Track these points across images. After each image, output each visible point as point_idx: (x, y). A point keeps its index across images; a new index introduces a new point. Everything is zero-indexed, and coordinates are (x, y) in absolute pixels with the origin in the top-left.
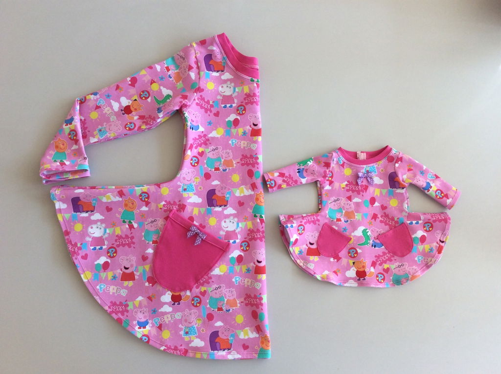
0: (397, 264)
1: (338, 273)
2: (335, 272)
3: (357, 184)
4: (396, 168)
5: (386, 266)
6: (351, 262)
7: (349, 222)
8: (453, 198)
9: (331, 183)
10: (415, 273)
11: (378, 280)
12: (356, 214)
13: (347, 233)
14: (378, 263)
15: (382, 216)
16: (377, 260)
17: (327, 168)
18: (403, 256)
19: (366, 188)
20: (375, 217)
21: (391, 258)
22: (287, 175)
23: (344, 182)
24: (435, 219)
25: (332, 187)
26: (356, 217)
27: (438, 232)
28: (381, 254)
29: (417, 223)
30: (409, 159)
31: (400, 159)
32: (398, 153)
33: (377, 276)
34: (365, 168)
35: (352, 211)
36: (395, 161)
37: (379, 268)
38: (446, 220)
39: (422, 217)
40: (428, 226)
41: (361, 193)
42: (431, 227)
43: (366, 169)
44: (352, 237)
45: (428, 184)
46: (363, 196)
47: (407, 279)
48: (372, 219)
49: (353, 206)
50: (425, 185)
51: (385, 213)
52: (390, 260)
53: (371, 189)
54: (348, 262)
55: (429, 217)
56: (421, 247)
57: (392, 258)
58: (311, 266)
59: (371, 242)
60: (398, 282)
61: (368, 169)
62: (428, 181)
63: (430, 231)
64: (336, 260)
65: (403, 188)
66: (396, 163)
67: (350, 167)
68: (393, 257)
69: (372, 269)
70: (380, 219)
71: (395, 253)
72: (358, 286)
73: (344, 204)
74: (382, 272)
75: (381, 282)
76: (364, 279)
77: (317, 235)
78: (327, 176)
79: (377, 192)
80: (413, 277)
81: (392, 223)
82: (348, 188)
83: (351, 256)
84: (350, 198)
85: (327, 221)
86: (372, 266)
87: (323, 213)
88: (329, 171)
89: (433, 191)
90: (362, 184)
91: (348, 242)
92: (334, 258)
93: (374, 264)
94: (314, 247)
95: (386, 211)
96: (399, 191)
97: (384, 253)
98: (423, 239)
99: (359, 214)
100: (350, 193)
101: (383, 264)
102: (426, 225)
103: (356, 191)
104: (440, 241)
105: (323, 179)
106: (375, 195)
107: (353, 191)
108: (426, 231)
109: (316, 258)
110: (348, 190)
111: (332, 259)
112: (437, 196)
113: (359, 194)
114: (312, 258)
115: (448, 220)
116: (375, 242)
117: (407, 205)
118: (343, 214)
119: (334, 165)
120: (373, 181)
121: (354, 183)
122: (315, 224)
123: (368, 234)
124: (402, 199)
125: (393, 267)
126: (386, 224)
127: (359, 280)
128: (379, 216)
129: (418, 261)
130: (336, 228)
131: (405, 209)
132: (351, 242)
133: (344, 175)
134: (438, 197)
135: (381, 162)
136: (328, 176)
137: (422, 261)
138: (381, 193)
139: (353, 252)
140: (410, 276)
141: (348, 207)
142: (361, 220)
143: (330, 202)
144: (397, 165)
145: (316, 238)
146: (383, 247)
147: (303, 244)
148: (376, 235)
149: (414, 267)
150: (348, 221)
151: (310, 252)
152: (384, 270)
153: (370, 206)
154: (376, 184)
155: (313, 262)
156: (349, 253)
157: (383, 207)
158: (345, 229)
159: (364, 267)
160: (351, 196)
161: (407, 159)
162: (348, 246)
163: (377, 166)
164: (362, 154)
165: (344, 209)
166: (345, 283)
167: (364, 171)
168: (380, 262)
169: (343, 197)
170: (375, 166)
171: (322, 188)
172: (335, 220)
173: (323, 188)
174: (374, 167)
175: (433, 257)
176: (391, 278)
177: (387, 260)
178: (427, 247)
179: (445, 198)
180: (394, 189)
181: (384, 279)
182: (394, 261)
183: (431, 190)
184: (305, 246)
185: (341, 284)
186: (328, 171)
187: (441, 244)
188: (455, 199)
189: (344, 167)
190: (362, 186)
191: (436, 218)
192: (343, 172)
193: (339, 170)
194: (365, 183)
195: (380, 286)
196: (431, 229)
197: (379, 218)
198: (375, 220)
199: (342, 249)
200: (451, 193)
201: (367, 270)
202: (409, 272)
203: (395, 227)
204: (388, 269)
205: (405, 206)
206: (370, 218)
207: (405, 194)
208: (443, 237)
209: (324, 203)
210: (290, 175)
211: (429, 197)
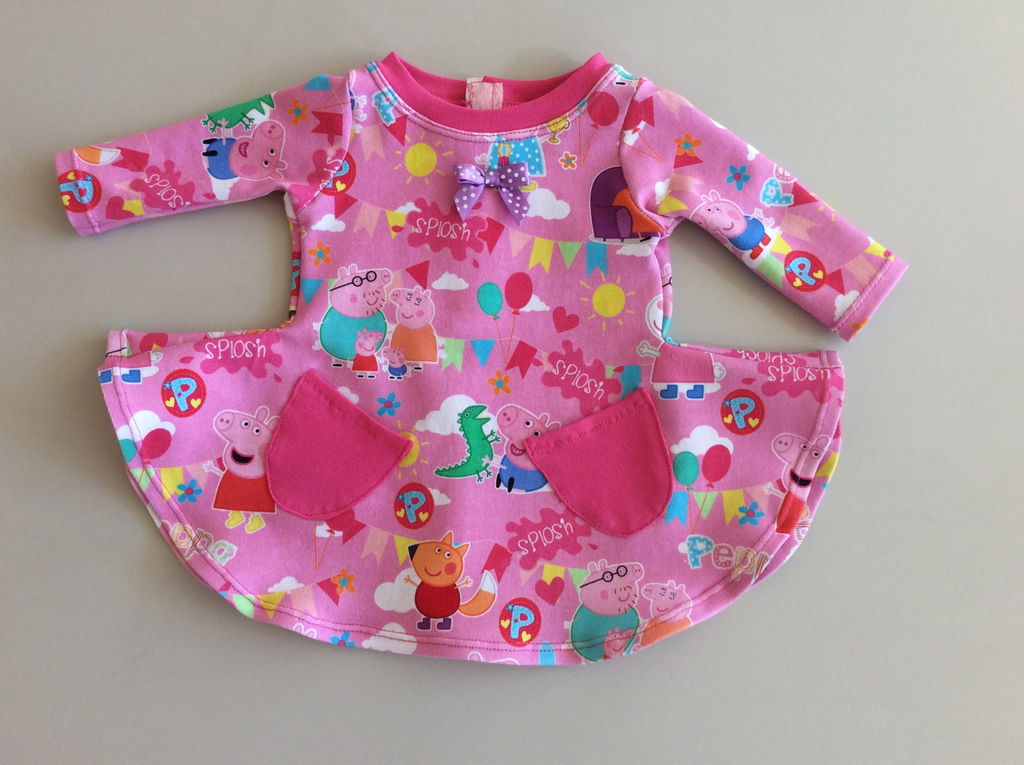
0: (600, 565)
1: (344, 593)
2: (329, 587)
3: (454, 215)
4: (625, 151)
5: (550, 572)
6: (403, 543)
7: (408, 374)
8: (862, 291)
9: (344, 204)
10: (667, 611)
11: (506, 633)
12: (440, 341)
13: (393, 421)
14: (517, 556)
15: (553, 358)
16: (512, 543)
17: (331, 142)
18: (626, 531)
19: (493, 233)
20: (523, 357)
21: (575, 536)
22: (157, 159)
23: (404, 204)
24: (772, 378)
25: (350, 225)
26: (441, 354)
27: (786, 436)
28: (536, 519)
29: (697, 392)
30: (684, 109)
31: (643, 110)
32: (634, 84)
33: (506, 614)
34: (493, 146)
35: (426, 330)
36: (621, 118)
37: (522, 580)
38: (821, 389)
39: (718, 370)
40: (744, 407)
41: (470, 252)
42: (753, 415)
43: (496, 150)
44: (413, 438)
45: (755, 224)
46: (476, 264)
47: (630, 637)
48: (510, 366)
49: (430, 307)
50: (739, 228)
51: (567, 344)
52: (570, 545)
53: (514, 239)
54: (391, 546)
55: (750, 367)
56: (705, 499)
57: (582, 540)
58: (222, 555)
59: (496, 462)
60: (591, 645)
61: (507, 151)
62: (757, 214)
63: (748, 429)
64: (339, 534)
65: (647, 237)
66: (626, 127)
67: (430, 136)
68: (587, 533)
69: (489, 583)
70: (547, 367)
71: (592, 519)
72: (417, 651)
73: (395, 295)
74: (530, 594)
75: (518, 642)
76: (446, 625)
77: (269, 421)
78: (326, 176)
79: (541, 254)
80: (658, 628)
81: (594, 389)
82: (418, 231)
83: (404, 521)
84: (420, 274)
85: (314, 365)
86: (488, 567)
87: (296, 332)
88: (339, 153)
89: (776, 255)
90: (476, 213)
91: (399, 458)
92: (333, 527)
93: (497, 561)
94: (253, 471)
95: (571, 335)
96: (629, 248)
97: (548, 516)
98: (716, 464)
99: (452, 341)
100: (423, 253)
101: (540, 563)
102: (735, 404)
103: (447, 242)
104: (794, 476)
105: (306, 184)
106: (532, 265)
107: (437, 245)
108: (732, 427)
109: (255, 523)
110: (415, 240)
111: (322, 530)
112: (791, 276)
113: (459, 253)
114: (234, 519)
115: (833, 389)
116: (513, 467)
117: (661, 313)
118: (389, 337)
119: (359, 128)
120: (524, 202)
121: (445, 210)
122: (260, 373)
123: (487, 429)
124: (640, 284)
125: (579, 576)
126: (569, 392)
127: (425, 625)
128: (543, 355)
129: (690, 561)
130: (354, 398)
131: (652, 328)
132: (410, 460)
133: (404, 172)
134: (798, 283)
135: (561, 124)
136: (333, 173)
137: (706, 560)
138: (557, 256)
139: (415, 501)
140: (644, 623)
141: (409, 308)
142: (459, 368)
143: (333, 283)
144: (631, 138)
145: (265, 436)
146: (546, 488)
147: (203, 459)
148: (522, 433)
149: (671, 582)
150: (403, 370)
151: (234, 494)
152: (541, 587)
153: (506, 310)
154: (538, 220)
155: (237, 535)
156: (399, 504)
157: (563, 320)
158: (388, 405)
159: (451, 569)
160: (426, 264)
161: (674, 109)
162: (399, 477)
163: (546, 139)
164: (488, 86)
165: (392, 320)
166: (368, 635)
167: (488, 158)
168: (525, 552)
169: (393, 270)
170: (540, 141)
171: (304, 223)
172: (350, 364)
173: (307, 223)
174: (535, 146)
175: (753, 545)
176: (568, 625)
177: (557, 545)
178: (733, 500)
179: (825, 289)
180: (609, 242)
181: (533, 629)
182: (586, 551)
183: (767, 250)
184: (209, 467)
185: (349, 641)
186: (331, 152)
187: (795, 489)
188: (872, 292)
189: (402, 140)
190: (475, 223)
191: (778, 375)
192: (401, 159)
193: (381, 154)
194: (488, 212)
195: (513, 658)
196: (753, 422)
197: (538, 363)
198: (523, 373)
199: (370, 490)
200: (856, 269)
201: (464, 583)
202: (644, 605)
203: (605, 406)
204: (558, 583)
205: (656, 315)
206: (500, 362)
207: (655, 263)
208: (809, 463)
209: (308, 286)
210: (169, 164)
211: (759, 281)
